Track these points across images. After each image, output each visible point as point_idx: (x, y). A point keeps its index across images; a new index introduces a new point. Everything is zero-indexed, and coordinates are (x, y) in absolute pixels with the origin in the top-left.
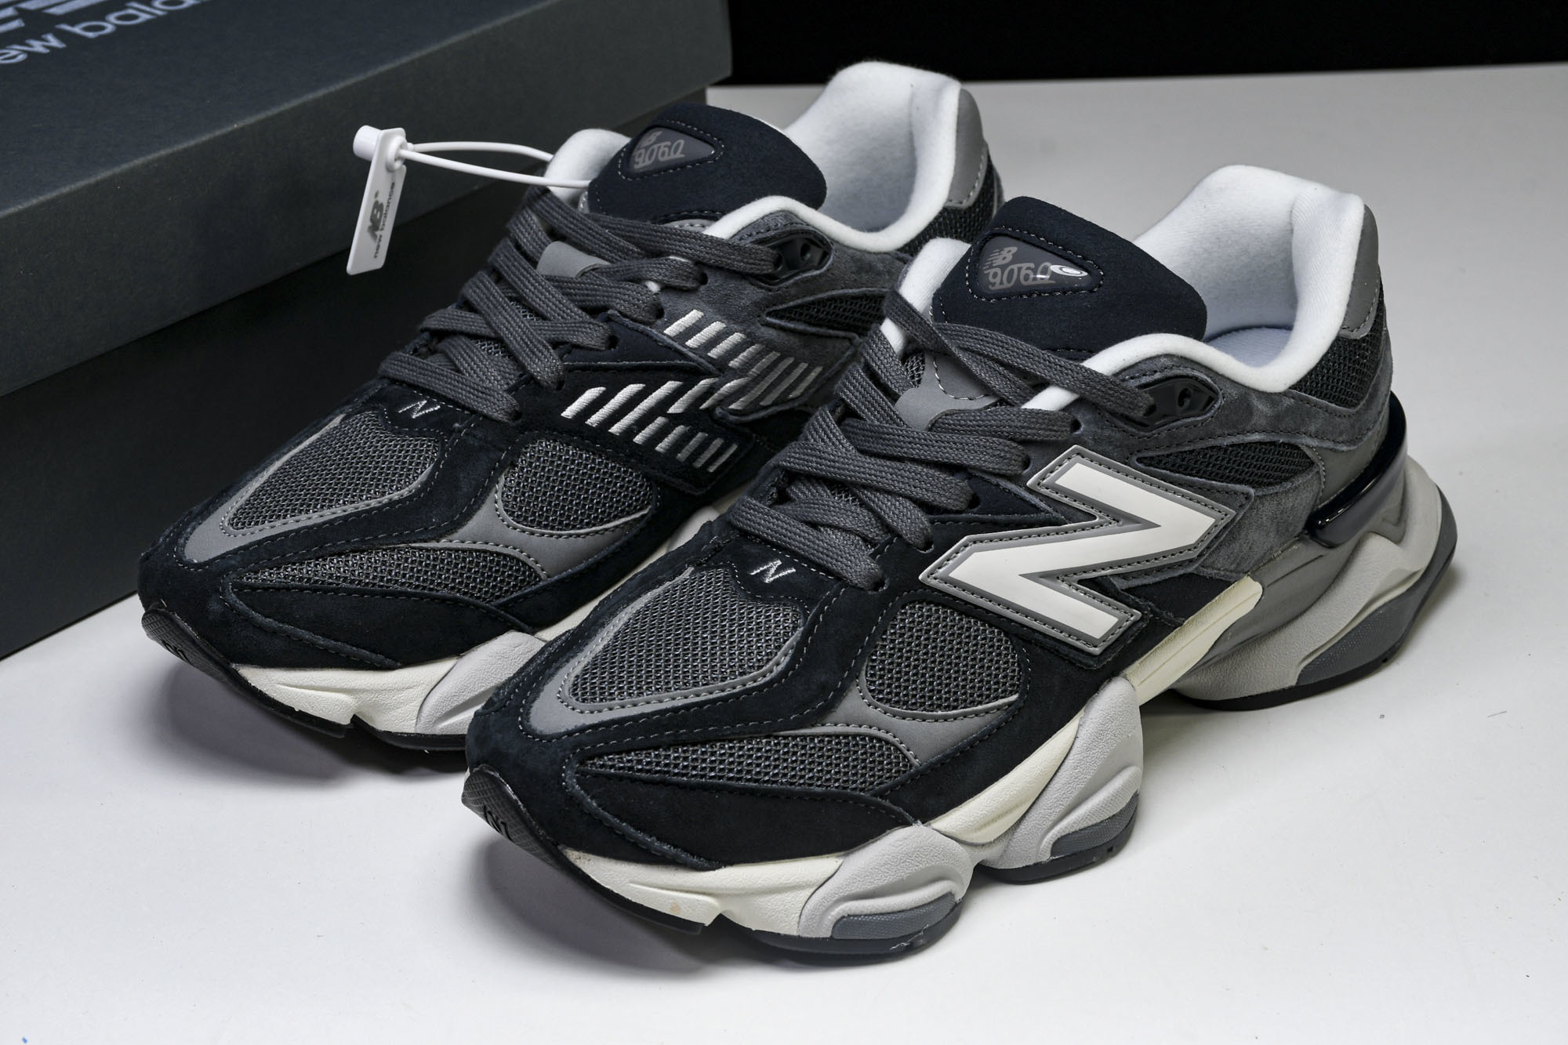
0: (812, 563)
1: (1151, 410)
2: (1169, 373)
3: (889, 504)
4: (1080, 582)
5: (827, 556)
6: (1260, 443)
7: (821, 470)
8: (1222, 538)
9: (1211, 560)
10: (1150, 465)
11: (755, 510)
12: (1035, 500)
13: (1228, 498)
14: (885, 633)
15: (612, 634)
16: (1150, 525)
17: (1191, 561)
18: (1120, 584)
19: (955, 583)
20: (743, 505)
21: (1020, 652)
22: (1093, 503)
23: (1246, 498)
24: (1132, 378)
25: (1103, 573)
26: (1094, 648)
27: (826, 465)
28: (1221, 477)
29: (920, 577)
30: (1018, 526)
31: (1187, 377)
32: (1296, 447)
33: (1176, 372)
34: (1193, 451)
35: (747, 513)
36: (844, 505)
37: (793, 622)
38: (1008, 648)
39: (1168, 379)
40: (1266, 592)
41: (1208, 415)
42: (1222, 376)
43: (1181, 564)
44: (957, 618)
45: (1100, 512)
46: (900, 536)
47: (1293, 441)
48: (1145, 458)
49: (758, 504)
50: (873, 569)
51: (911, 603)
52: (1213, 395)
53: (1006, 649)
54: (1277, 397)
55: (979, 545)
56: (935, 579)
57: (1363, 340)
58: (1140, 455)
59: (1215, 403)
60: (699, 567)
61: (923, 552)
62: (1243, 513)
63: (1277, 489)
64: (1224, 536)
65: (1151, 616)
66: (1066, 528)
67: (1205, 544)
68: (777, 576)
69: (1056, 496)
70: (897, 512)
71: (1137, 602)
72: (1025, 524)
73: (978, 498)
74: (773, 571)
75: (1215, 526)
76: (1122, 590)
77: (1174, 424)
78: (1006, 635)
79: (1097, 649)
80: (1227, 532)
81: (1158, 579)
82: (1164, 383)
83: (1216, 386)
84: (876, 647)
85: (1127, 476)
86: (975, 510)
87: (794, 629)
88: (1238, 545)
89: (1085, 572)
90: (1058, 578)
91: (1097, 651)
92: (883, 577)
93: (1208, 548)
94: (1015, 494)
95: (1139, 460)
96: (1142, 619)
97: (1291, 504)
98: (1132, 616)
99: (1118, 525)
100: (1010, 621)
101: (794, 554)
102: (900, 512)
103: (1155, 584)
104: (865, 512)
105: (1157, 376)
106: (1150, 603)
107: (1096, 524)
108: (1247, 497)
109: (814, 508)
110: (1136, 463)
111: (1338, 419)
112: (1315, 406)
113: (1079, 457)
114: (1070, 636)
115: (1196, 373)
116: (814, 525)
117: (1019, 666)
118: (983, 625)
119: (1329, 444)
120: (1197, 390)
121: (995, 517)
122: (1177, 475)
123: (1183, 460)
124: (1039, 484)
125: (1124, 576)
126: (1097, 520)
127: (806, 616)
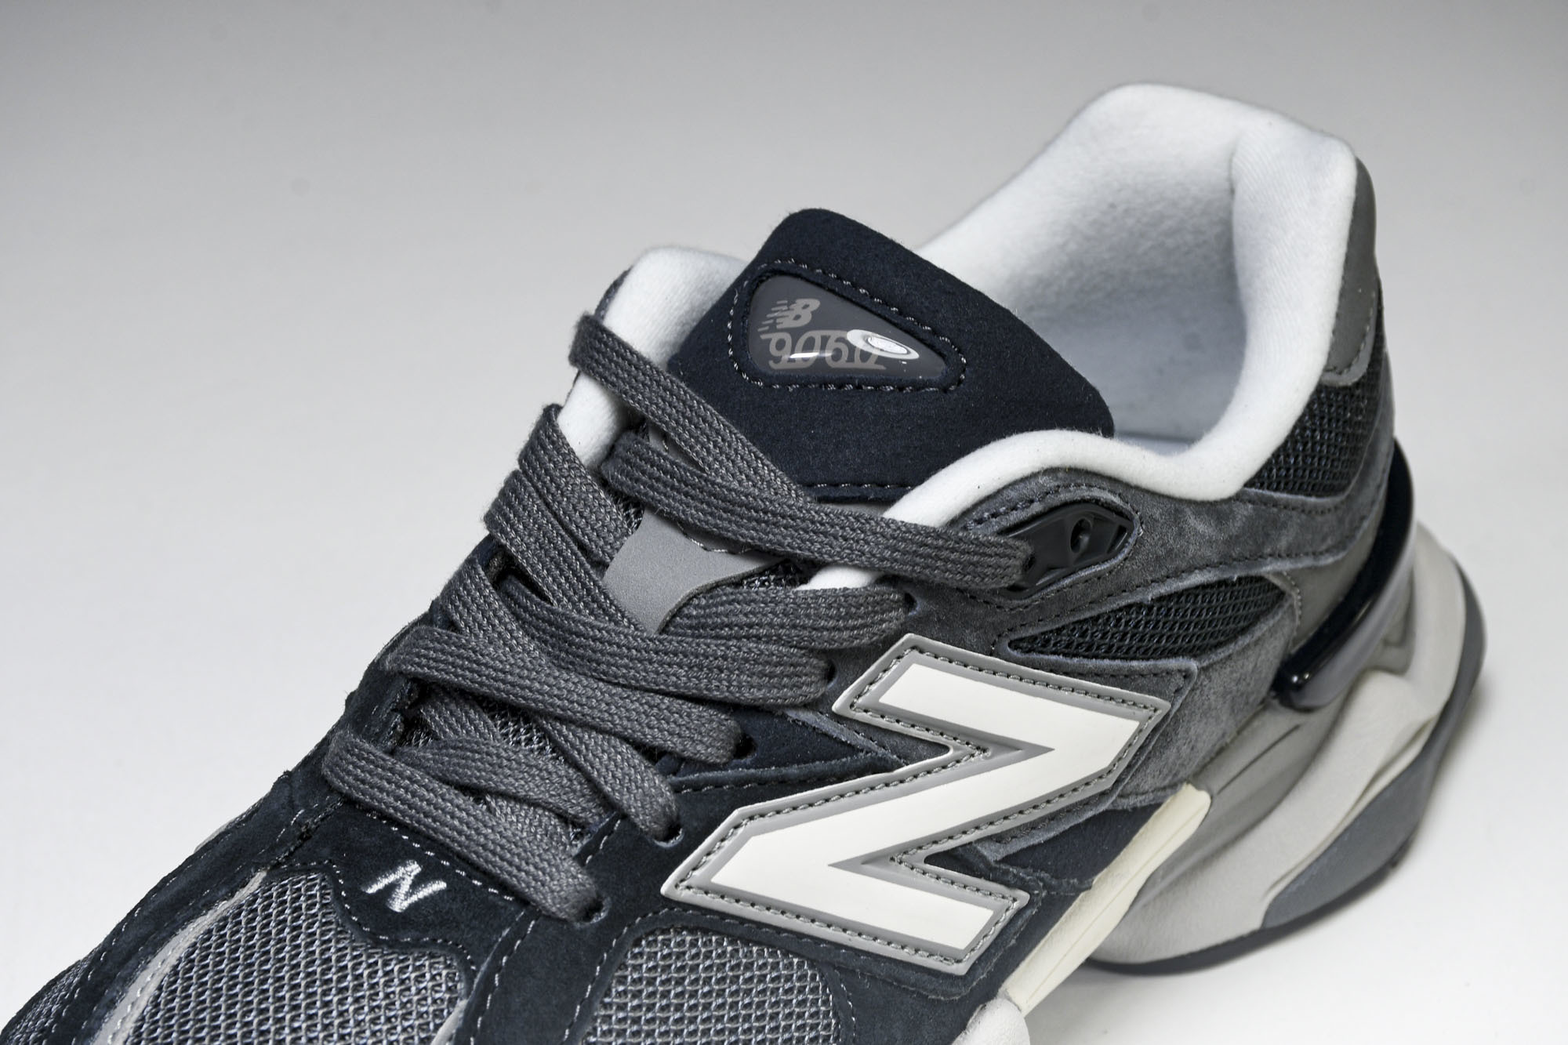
0: (475, 869)
1: (1029, 563)
2: (1054, 500)
3: (605, 757)
4: (929, 860)
5: (502, 859)
6: (1203, 587)
7: (481, 684)
8: (1150, 747)
9: (1134, 784)
10: (1029, 651)
11: (368, 761)
12: (844, 734)
13: (1157, 683)
14: (608, 994)
15: (130, 1026)
16: (1036, 750)
17: (1104, 794)
18: (993, 854)
19: (722, 893)
20: (348, 751)
21: (836, 992)
22: (943, 728)
23: (1185, 677)
24: (994, 515)
25: (965, 839)
26: (956, 965)
27: (488, 677)
28: (1145, 652)
29: (664, 890)
30: (822, 781)
31: (1084, 501)
32: (1260, 579)
33: (1064, 496)
34: (1099, 617)
35: (356, 766)
36: (525, 756)
37: (449, 989)
38: (818, 987)
39: (1053, 510)
40: (1216, 801)
41: (1120, 557)
42: (1137, 488)
43: (1086, 803)
44: (729, 949)
45: (955, 739)
46: (625, 817)
47: (1254, 572)
48: (1022, 640)
49: (372, 748)
50: (580, 884)
51: (648, 935)
52: (1124, 522)
53: (814, 990)
54: (1225, 507)
55: (758, 822)
56: (689, 887)
57: (1357, 385)
58: (1014, 636)
59: (1129, 536)
60: (276, 872)
61: (663, 844)
62: (1180, 701)
63: (1232, 648)
64: (1153, 743)
65: (1044, 894)
66: (901, 774)
67: (1124, 764)
68: (414, 898)
69: (883, 722)
70: (619, 774)
71: (1022, 879)
72: (834, 775)
73: (751, 739)
74: (405, 886)
75: (1140, 731)
76: (996, 862)
77: (1067, 581)
78: (811, 967)
79: (961, 965)
80: (1158, 736)
81: (1052, 834)
82: (1045, 519)
83: (1128, 507)
84: (595, 1019)
85: (994, 674)
86: (748, 760)
87: (452, 1002)
88: (1175, 750)
89: (935, 842)
90: (892, 859)
91: (961, 969)
92: (599, 896)
93: (1129, 767)
94: (814, 728)
95: (1014, 645)
96: (1030, 904)
97: (1251, 667)
98: (1015, 900)
99: (986, 758)
100: (817, 940)
101: (443, 850)
102: (624, 774)
103: (1048, 842)
104: (563, 769)
105: (1037, 508)
106: (1043, 875)
107: (949, 761)
108: (1187, 675)
109: (474, 760)
110: (1009, 649)
111: (1319, 519)
112: (1285, 507)
113: (916, 653)
114: (917, 951)
115: (1096, 493)
116: (477, 793)
117: (835, 1015)
118: (773, 954)
119: (1307, 562)
120: (1098, 519)
121: (784, 770)
122: (1076, 660)
123: (1083, 635)
124: (852, 706)
125: (998, 838)
126: (951, 753)
127: (470, 981)
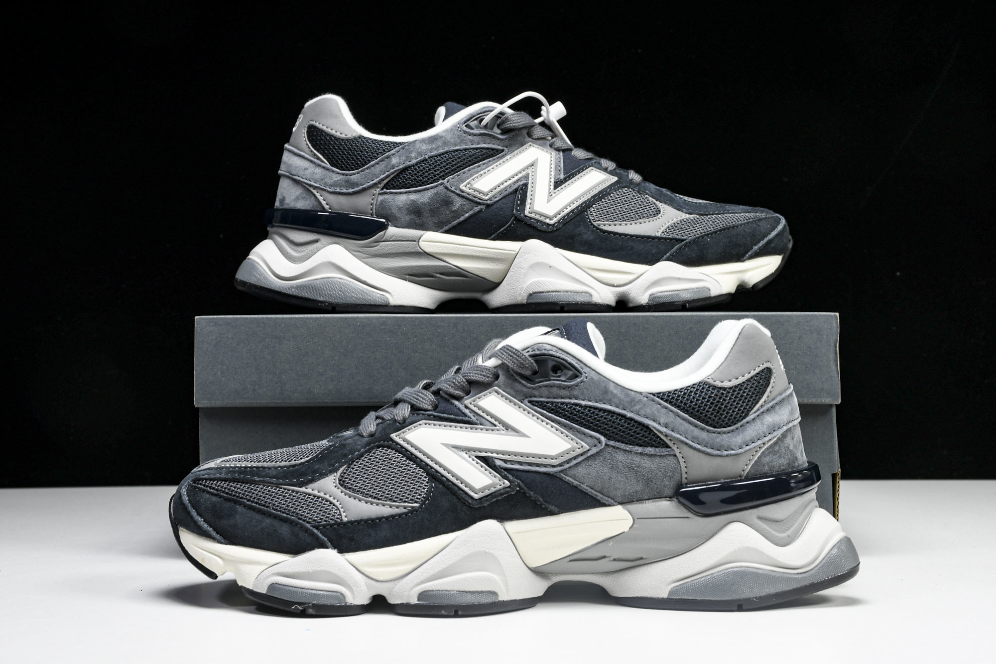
1: (535, 372)
2: (545, 352)
4: (477, 457)
6: (612, 412)
8: (579, 461)
9: (571, 472)
10: (536, 406)
12: (467, 411)
13: (584, 437)
14: (362, 456)
16: (524, 436)
17: (552, 466)
18: (500, 464)
21: (431, 485)
22: (497, 419)
25: (491, 455)
26: (474, 494)
28: (580, 423)
29: (392, 436)
31: (558, 358)
32: (646, 426)
33: (551, 353)
34: (563, 403)
38: (425, 480)
39: (544, 355)
41: (573, 384)
42: (590, 367)
43: (545, 466)
44: (404, 459)
45: (499, 424)
47: (640, 420)
48: (534, 401)
51: (383, 447)
52: (577, 373)
54: (632, 392)
55: (427, 426)
56: (399, 438)
58: (531, 399)
59: (578, 379)
61: (399, 425)
62: (596, 450)
63: (631, 448)
64: (581, 459)
65: (518, 488)
66: (477, 427)
69: (478, 411)
71: (508, 476)
72: (456, 421)
73: (438, 405)
75: (573, 451)
76: (499, 467)
77: (548, 383)
78: (426, 474)
82: (541, 356)
83: (581, 370)
84: (354, 462)
85: (519, 408)
86: (435, 411)
89: (480, 452)
90: (463, 451)
91: (476, 496)
92: (375, 432)
93: (567, 462)
94: (456, 406)
95: (530, 402)
97: (647, 466)
98: (504, 483)
99: (507, 432)
100: (431, 467)
103: (525, 471)
105: (538, 352)
106: (518, 481)
107: (495, 429)
108: (599, 441)
114: (461, 482)
115: (566, 358)
117: (427, 490)
118: (417, 466)
119: (680, 437)
120: (566, 367)
121: (442, 415)
122: (551, 415)
123: (555, 407)
124: (471, 403)
125: (504, 461)
126: (497, 427)
